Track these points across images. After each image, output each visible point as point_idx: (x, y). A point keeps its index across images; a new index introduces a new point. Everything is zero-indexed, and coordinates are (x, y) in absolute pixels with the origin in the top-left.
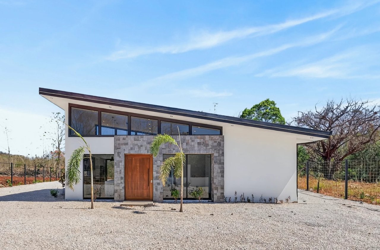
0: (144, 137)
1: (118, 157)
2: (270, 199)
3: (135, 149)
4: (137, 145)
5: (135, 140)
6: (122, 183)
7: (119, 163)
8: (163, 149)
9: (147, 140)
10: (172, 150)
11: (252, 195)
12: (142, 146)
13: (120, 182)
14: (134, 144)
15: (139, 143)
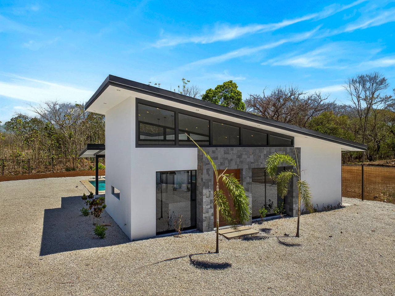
0: (234, 149)
1: (207, 175)
2: (328, 207)
3: (225, 164)
4: (227, 159)
5: (225, 153)
6: (211, 208)
7: (208, 182)
8: (252, 163)
9: (237, 153)
10: (260, 163)
11: (317, 205)
12: (231, 160)
13: (209, 207)
14: (224, 158)
15: (229, 157)
